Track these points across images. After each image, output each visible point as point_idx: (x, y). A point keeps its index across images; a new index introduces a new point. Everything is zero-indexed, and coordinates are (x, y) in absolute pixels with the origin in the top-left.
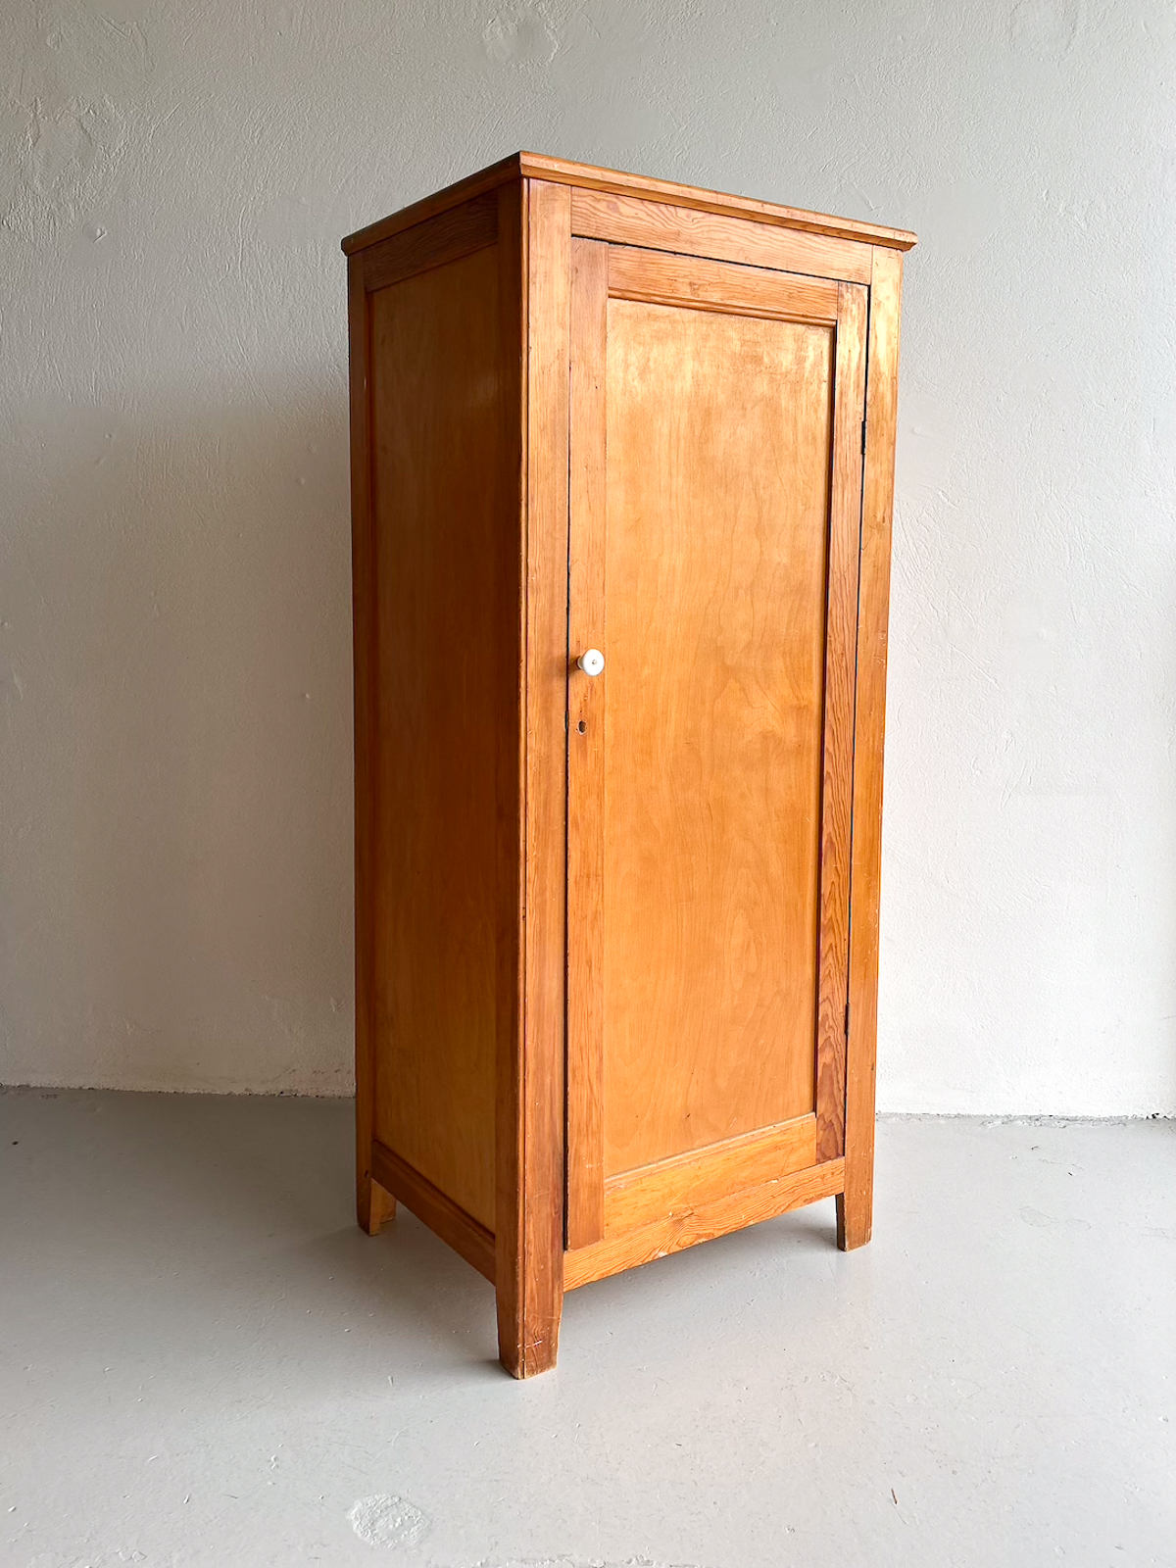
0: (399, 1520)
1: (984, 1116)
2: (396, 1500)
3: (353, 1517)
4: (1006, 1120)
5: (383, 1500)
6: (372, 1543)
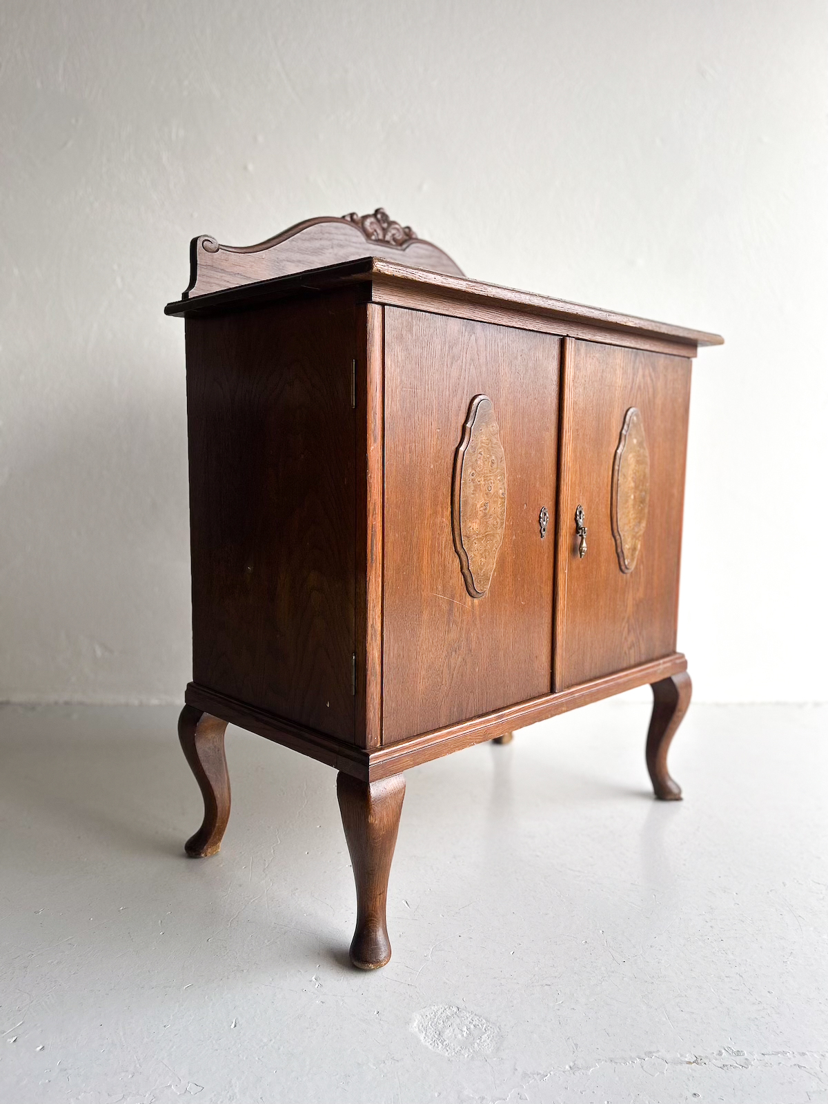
0: (465, 1029)
3: (417, 1029)
5: (441, 1010)
6: (447, 1053)
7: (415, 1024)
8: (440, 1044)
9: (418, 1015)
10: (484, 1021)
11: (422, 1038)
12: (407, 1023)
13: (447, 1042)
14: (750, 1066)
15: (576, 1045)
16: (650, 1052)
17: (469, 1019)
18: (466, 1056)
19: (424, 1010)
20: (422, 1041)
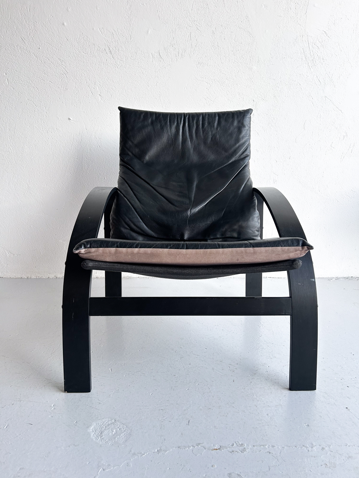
0: (115, 430)
1: (329, 278)
2: (113, 421)
3: (91, 430)
4: (336, 279)
5: (107, 421)
6: (101, 442)
7: (91, 428)
8: (100, 438)
9: (95, 424)
10: (125, 427)
11: (92, 435)
12: (88, 427)
13: (103, 437)
14: (245, 452)
15: (165, 439)
16: (199, 444)
17: (118, 426)
18: (110, 444)
19: (99, 421)
20: (92, 436)
